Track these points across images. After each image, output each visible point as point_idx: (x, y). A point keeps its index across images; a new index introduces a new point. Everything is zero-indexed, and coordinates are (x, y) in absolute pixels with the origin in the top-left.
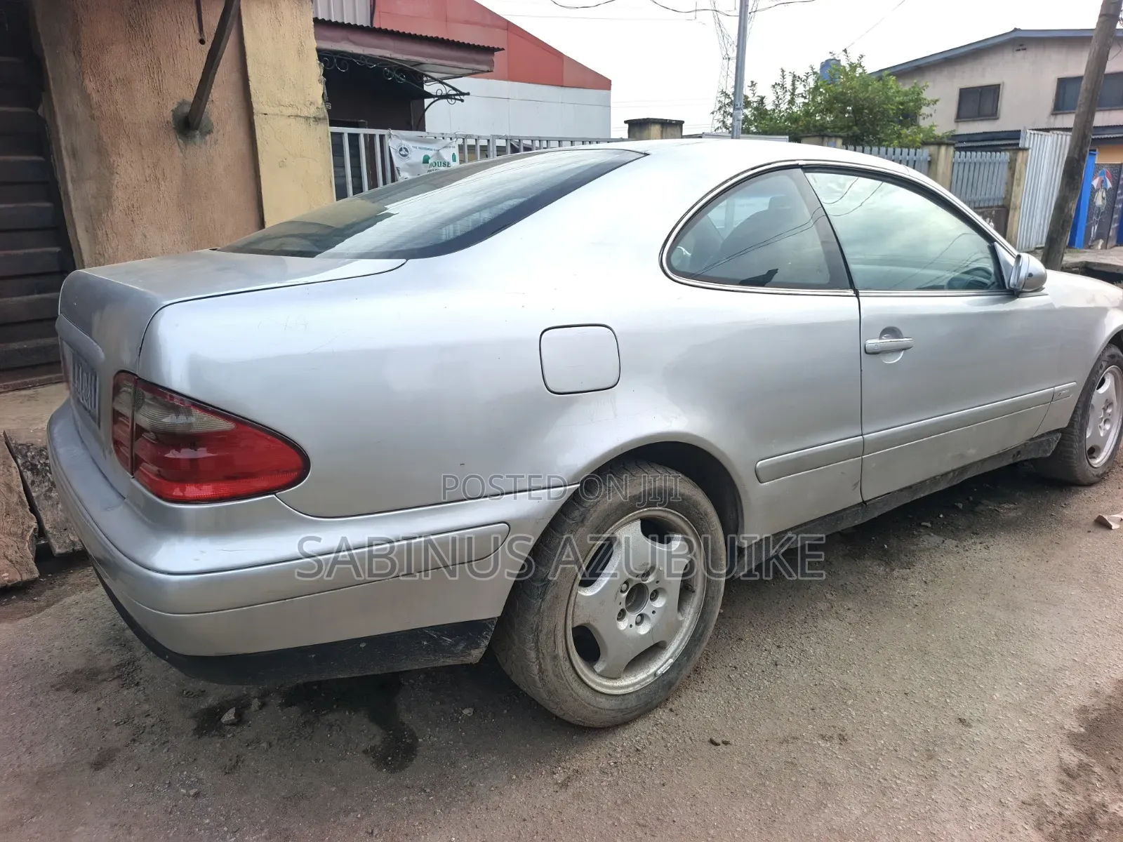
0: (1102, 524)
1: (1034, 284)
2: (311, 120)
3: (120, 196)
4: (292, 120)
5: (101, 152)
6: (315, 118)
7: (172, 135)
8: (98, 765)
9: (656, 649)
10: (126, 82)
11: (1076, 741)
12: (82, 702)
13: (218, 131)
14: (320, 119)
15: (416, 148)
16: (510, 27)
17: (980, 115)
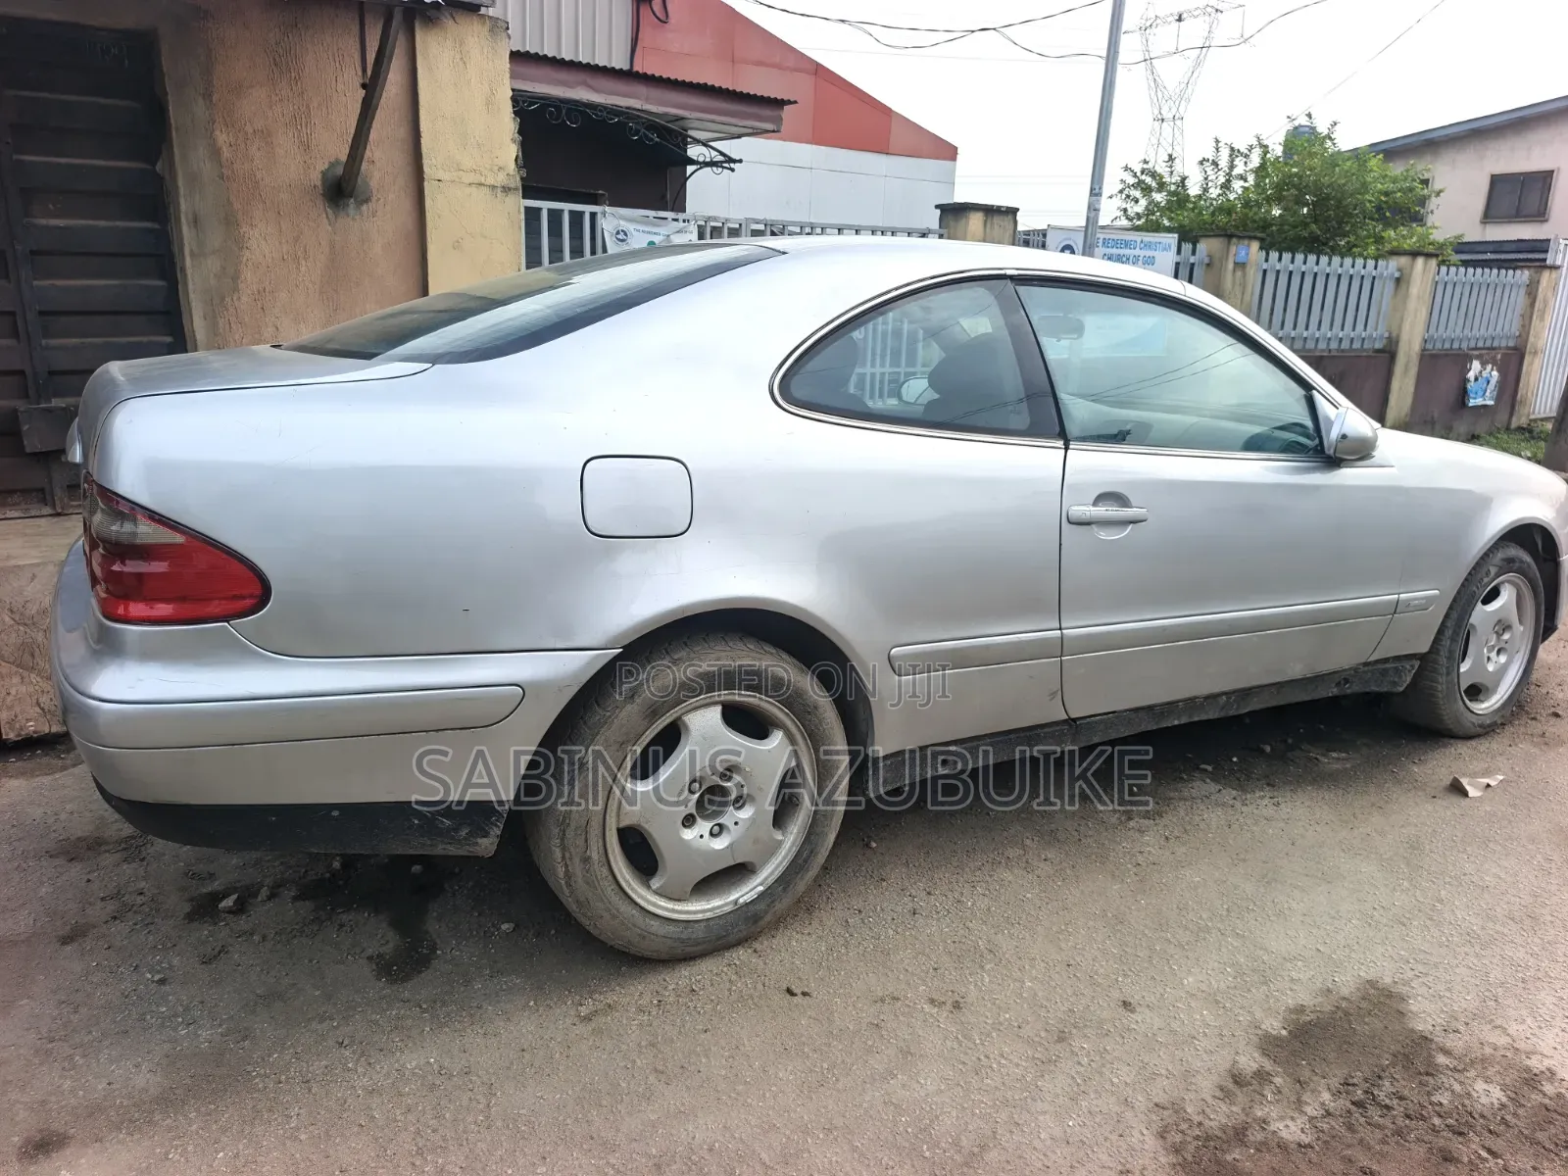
0: (1457, 789)
1: (1360, 451)
2: (499, 190)
3: (249, 277)
4: (474, 189)
5: (229, 222)
6: (503, 187)
7: (320, 202)
8: (66, 940)
9: (738, 871)
10: (266, 135)
11: (1269, 1045)
12: (76, 871)
13: (379, 199)
14: (510, 189)
15: (638, 231)
16: (819, 71)
17: (1519, 216)
